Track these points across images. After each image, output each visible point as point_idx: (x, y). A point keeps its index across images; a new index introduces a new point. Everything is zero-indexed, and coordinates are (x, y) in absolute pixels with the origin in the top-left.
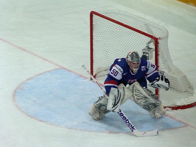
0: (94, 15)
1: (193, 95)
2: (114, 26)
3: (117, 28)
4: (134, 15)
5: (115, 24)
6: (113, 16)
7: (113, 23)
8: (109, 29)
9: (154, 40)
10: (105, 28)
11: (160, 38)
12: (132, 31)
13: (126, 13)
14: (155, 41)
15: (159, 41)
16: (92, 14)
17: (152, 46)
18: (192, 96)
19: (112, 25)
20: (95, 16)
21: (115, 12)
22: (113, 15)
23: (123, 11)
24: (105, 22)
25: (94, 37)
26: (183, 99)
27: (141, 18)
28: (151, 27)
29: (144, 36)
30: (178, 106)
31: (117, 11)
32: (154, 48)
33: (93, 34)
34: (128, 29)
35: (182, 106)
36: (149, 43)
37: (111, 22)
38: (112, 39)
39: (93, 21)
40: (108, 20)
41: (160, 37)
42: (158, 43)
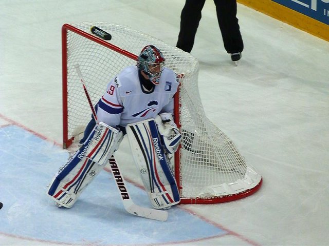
0: (68, 30)
1: (244, 177)
16: (66, 28)
18: (241, 179)
20: (70, 33)
25: (68, 71)
26: (224, 185)
30: (215, 197)
33: (68, 65)
35: (224, 197)
39: (68, 42)
41: (183, 73)
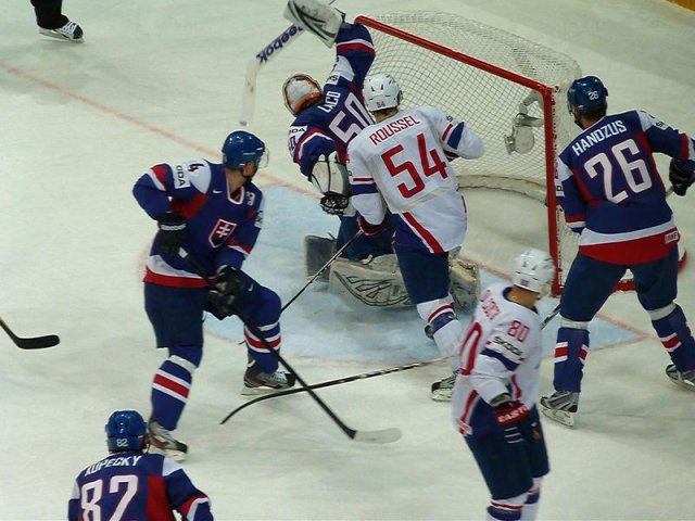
2: (423, 57)
3: (433, 63)
4: (479, 23)
5: (427, 51)
6: (421, 29)
7: (421, 49)
8: (411, 66)
9: (539, 95)
10: (399, 64)
11: (557, 88)
12: (488, 74)
13: (457, 20)
14: (544, 95)
15: (555, 96)
17: (535, 110)
19: (418, 56)
21: (427, 17)
22: (420, 25)
23: (448, 14)
24: (396, 48)
27: (502, 31)
28: (531, 58)
29: (500, 78)
31: (432, 14)
32: (543, 117)
34: (465, 66)
36: (527, 103)
37: (416, 47)
38: (419, 95)
40: (405, 42)
41: (558, 85)
42: (554, 103)
